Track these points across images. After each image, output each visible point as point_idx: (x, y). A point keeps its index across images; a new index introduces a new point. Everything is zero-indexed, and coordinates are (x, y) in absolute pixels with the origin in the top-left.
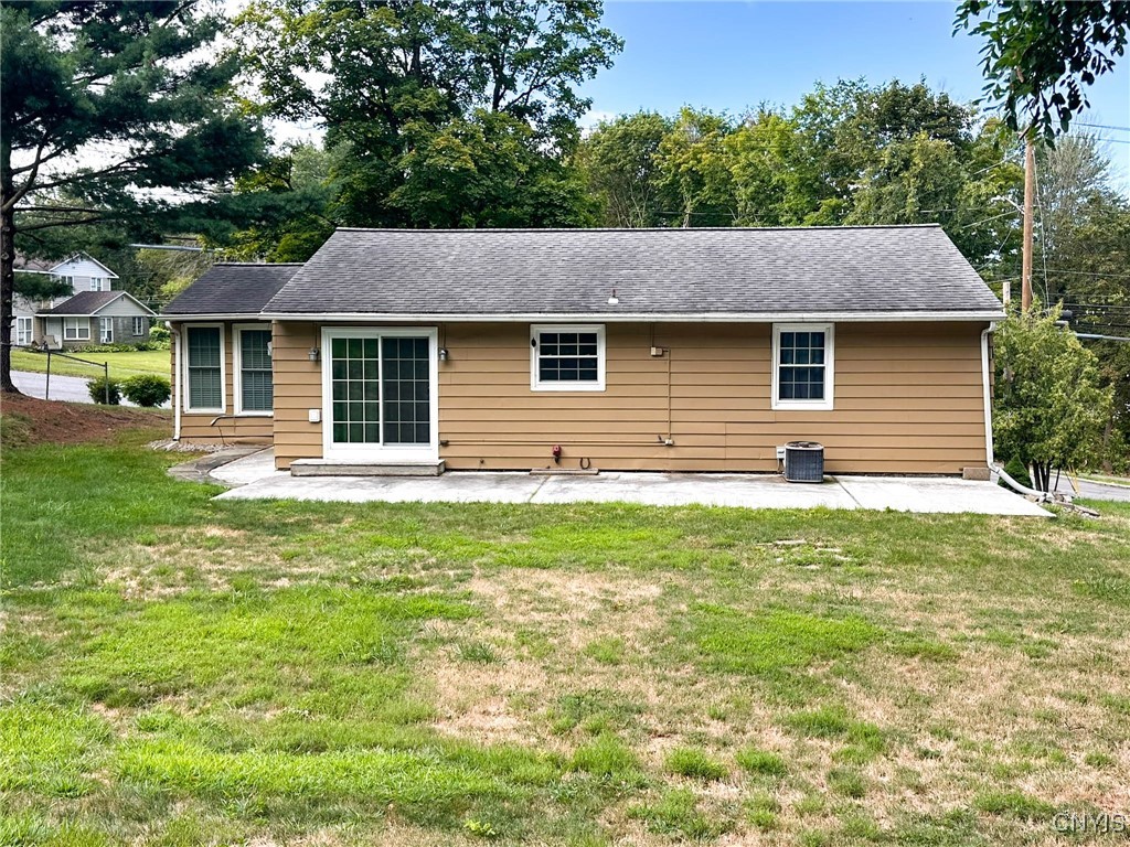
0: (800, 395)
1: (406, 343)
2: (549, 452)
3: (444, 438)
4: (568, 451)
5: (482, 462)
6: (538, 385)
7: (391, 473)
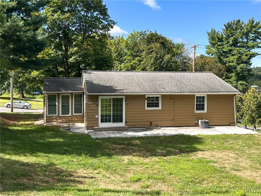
0: (200, 110)
1: (117, 99)
2: (149, 123)
3: (126, 121)
4: (153, 123)
5: (134, 126)
6: (147, 108)
7: (118, 129)
